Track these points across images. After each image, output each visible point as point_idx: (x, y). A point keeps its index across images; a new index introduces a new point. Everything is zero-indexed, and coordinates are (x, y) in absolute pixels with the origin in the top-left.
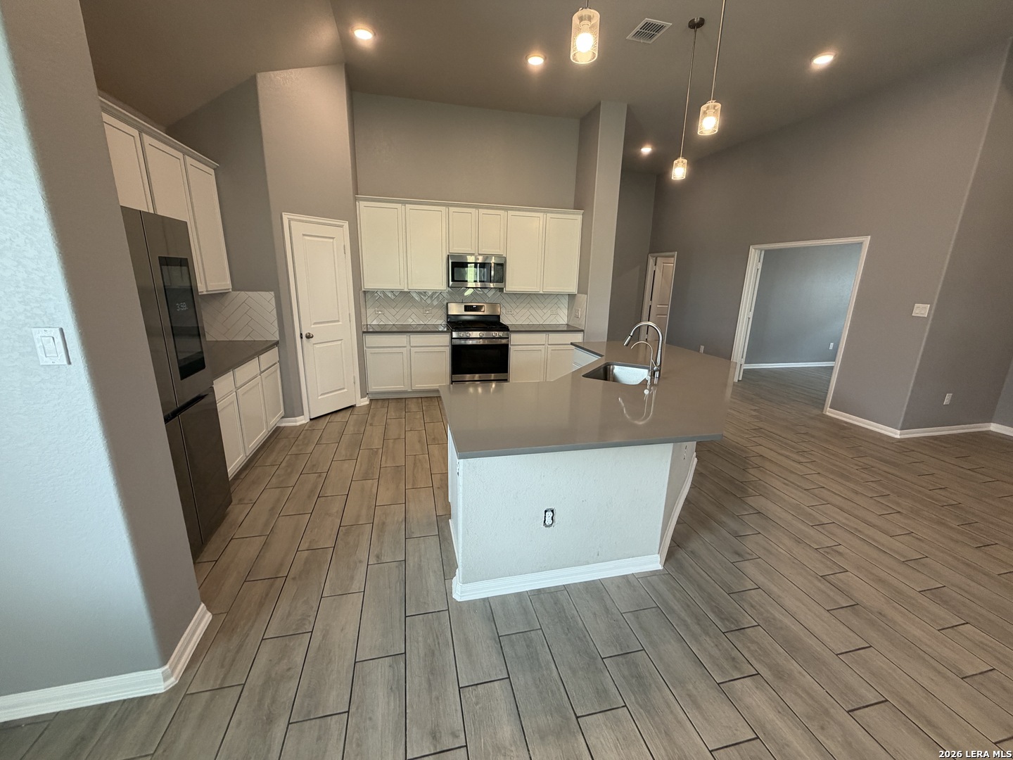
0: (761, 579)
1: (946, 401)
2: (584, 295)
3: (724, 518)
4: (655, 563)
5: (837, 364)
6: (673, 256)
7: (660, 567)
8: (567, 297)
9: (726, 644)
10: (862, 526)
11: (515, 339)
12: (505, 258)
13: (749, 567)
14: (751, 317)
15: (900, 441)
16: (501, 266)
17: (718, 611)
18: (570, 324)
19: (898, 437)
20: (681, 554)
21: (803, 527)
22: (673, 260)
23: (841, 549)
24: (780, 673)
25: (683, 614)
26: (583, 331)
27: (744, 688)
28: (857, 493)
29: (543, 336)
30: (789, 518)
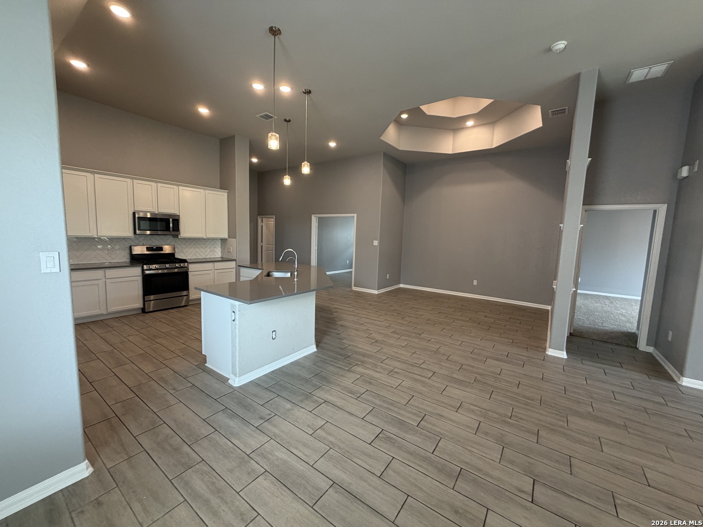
0: (350, 343)
1: (388, 277)
2: (233, 239)
3: (331, 330)
4: (313, 349)
5: (353, 270)
6: (273, 218)
7: (316, 350)
8: (220, 240)
9: (346, 361)
10: (373, 321)
11: (192, 268)
12: (179, 216)
13: (344, 341)
14: (316, 249)
15: (378, 294)
16: (176, 221)
17: (341, 355)
18: (224, 257)
19: (377, 293)
20: (321, 345)
21: (357, 326)
22: (273, 220)
23: (369, 329)
24: (363, 362)
25: (330, 359)
26: (235, 260)
27: (355, 368)
28: (369, 312)
29: (211, 264)
30: (352, 324)
